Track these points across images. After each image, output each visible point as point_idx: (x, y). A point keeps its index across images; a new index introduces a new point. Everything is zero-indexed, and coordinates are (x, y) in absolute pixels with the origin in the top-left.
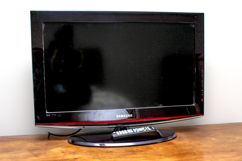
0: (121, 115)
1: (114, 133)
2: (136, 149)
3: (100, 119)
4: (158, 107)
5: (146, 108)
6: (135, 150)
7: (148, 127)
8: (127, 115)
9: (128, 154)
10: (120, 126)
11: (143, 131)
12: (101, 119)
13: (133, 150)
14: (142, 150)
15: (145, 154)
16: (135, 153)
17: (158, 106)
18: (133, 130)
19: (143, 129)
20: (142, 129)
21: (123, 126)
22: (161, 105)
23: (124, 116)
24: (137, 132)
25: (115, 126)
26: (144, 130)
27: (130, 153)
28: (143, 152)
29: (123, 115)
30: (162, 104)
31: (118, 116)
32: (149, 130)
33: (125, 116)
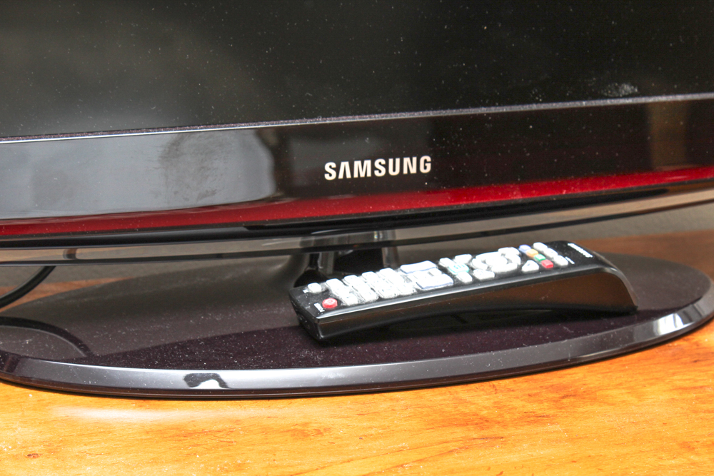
0: (357, 164)
1: (311, 295)
2: (487, 403)
3: (205, 196)
4: (609, 102)
5: (527, 108)
6: (484, 413)
7: (539, 246)
8: (398, 160)
9: (451, 446)
10: (335, 243)
11: (518, 273)
12: (214, 193)
13: (473, 408)
14: (534, 407)
15: (572, 440)
16: (496, 430)
17: (607, 98)
18: (444, 270)
19: (518, 261)
20: (509, 261)
21: (357, 237)
22: (627, 88)
23: (373, 168)
24: (476, 281)
25: (295, 243)
26: (526, 269)
27: (459, 433)
28: (550, 428)
29: (368, 163)
30: (633, 84)
31: (337, 170)
32: (557, 267)
33: (386, 166)
